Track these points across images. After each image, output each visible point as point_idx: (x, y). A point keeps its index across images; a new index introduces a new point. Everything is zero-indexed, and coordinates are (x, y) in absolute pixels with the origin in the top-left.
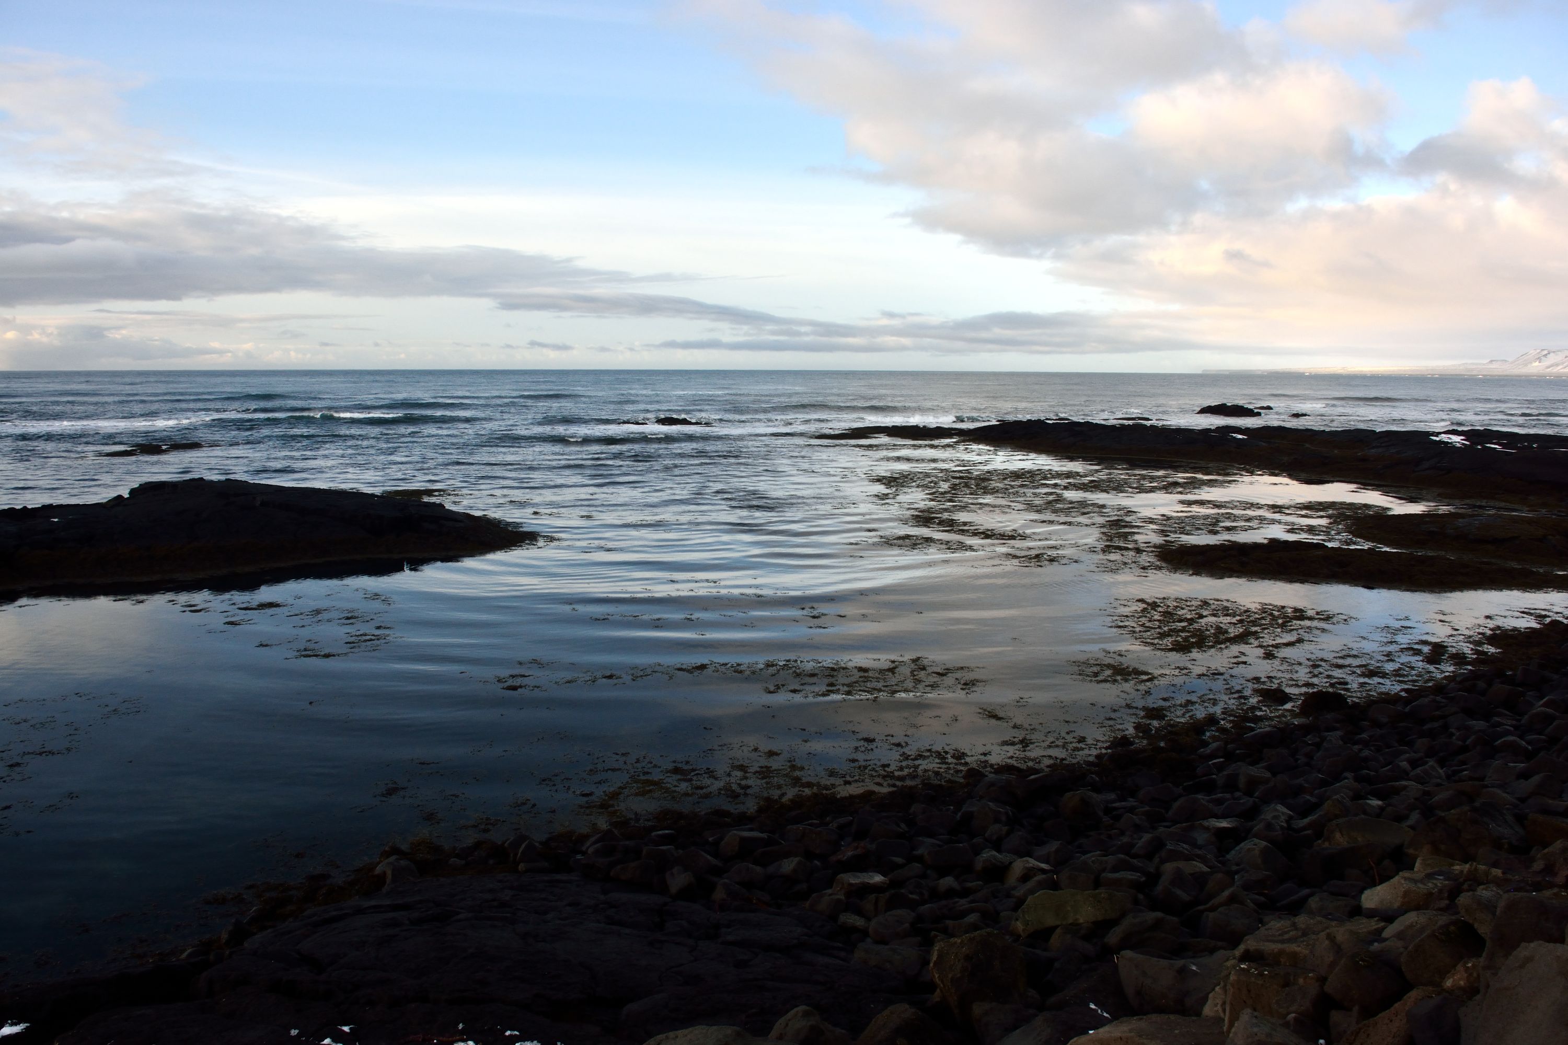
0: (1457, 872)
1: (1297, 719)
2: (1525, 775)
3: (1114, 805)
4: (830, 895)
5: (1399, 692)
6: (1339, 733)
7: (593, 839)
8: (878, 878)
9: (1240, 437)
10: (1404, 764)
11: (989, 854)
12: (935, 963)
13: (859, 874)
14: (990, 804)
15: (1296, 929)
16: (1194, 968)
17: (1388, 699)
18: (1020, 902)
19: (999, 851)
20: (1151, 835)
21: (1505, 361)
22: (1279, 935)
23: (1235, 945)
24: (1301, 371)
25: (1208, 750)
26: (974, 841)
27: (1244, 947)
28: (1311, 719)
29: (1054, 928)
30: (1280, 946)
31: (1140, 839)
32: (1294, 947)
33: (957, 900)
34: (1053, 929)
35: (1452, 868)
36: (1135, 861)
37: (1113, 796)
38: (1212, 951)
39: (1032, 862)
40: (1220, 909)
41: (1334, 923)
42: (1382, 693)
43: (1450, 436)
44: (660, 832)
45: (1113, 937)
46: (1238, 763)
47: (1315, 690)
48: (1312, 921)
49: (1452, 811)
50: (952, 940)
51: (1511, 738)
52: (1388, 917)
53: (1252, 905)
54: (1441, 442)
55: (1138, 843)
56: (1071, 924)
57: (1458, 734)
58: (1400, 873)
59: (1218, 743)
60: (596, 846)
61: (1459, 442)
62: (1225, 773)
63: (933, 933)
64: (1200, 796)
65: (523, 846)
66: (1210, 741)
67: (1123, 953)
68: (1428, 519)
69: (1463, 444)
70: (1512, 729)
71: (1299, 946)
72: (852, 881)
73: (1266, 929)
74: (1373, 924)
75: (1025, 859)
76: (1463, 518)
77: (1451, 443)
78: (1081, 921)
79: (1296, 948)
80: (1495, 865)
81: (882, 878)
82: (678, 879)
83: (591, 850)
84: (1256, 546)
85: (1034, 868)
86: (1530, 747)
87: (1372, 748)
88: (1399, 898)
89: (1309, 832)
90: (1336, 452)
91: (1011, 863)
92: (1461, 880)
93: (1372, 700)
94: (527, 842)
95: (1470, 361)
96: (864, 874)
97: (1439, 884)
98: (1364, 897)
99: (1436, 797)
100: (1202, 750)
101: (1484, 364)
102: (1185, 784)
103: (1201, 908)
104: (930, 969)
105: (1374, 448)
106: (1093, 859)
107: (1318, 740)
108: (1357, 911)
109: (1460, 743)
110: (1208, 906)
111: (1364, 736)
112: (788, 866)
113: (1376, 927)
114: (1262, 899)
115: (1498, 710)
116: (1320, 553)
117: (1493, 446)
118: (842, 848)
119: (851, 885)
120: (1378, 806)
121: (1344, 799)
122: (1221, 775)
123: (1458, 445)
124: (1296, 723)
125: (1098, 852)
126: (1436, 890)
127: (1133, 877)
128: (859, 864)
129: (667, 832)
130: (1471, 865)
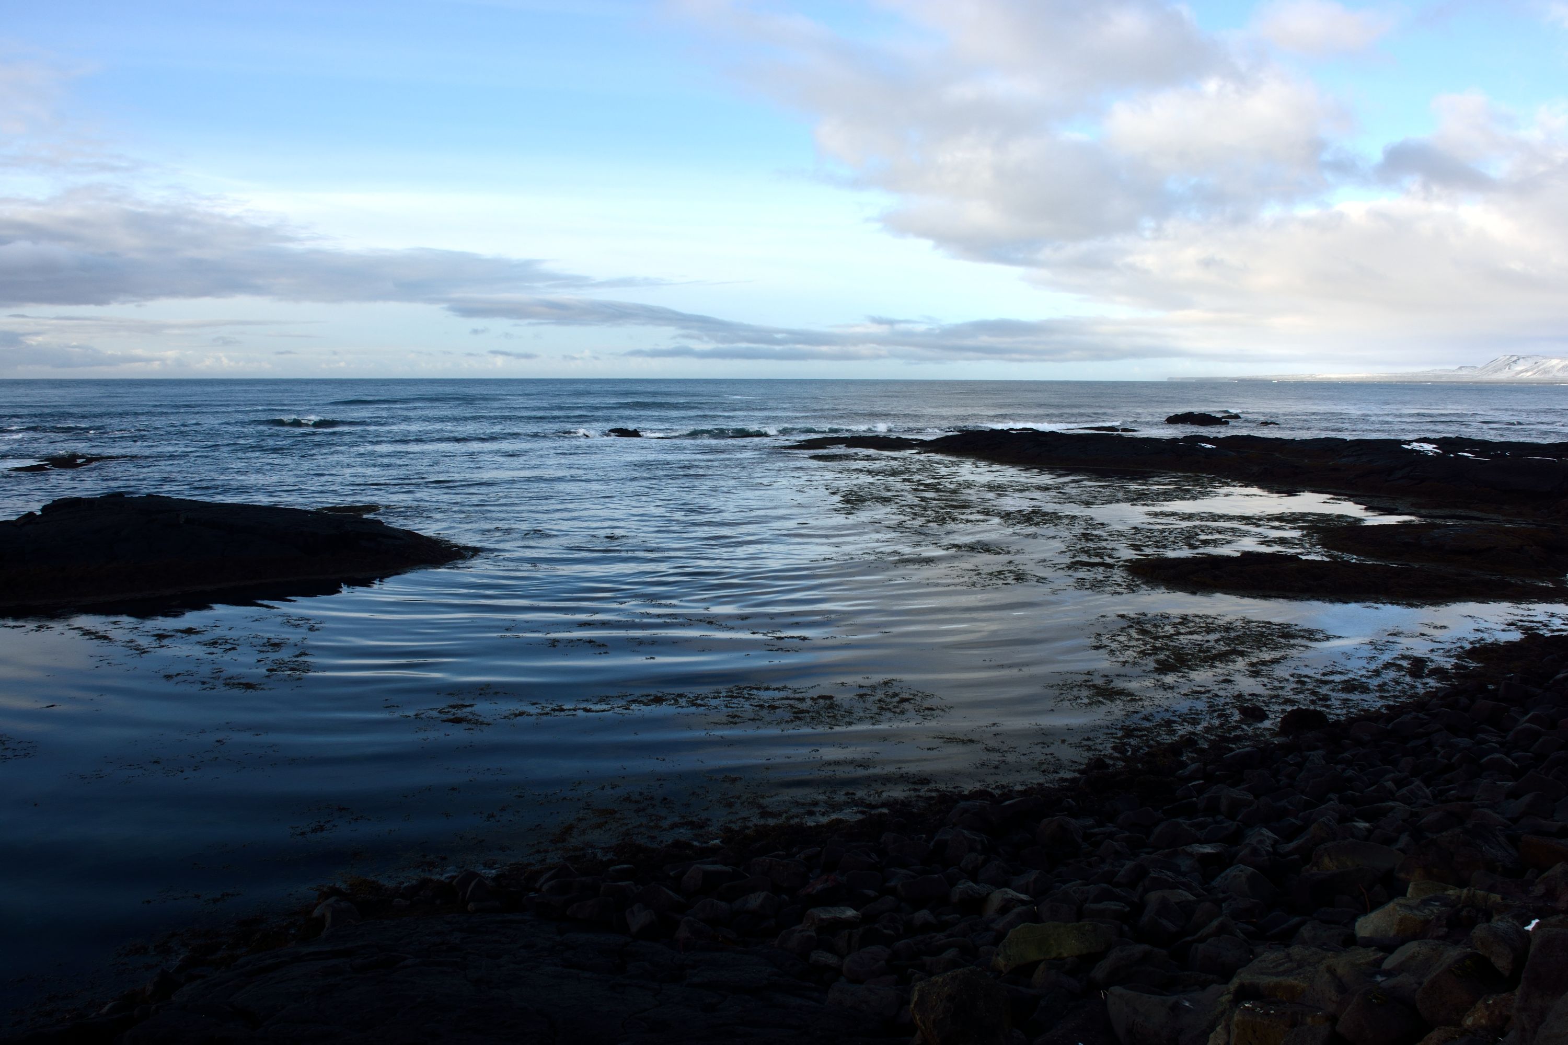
0: (1453, 898)
1: (1277, 738)
2: (1514, 795)
3: (1092, 831)
4: (801, 931)
5: (1379, 708)
6: (1321, 752)
7: (547, 875)
8: (850, 913)
9: (1209, 446)
10: (1390, 784)
11: (965, 886)
12: (916, 1004)
13: (830, 909)
14: (965, 831)
15: (1291, 961)
16: (1187, 1004)
17: (1369, 717)
18: (1000, 937)
19: (976, 882)
20: (1134, 863)
21: (1475, 367)
22: (1274, 967)
23: (1227, 979)
24: (1269, 378)
25: (1187, 772)
26: (948, 871)
27: (1238, 981)
28: (1291, 737)
29: (1038, 963)
30: (1275, 979)
31: (1122, 866)
32: (1291, 980)
33: (934, 934)
34: (1036, 964)
35: (1446, 893)
36: (1118, 890)
37: (1090, 822)
38: (1204, 986)
39: (1011, 893)
40: (1209, 941)
41: (1330, 954)
42: (1363, 710)
43: (1422, 444)
44: (618, 867)
45: (1099, 972)
46: (1219, 785)
47: (1295, 708)
48: (1306, 952)
49: (1444, 834)
50: (934, 978)
51: (1496, 755)
52: (1388, 947)
53: (1241, 935)
54: (1412, 451)
55: (1119, 871)
56: (1054, 959)
57: (1443, 751)
58: (1395, 899)
59: (1197, 764)
60: (550, 883)
61: (1431, 451)
62: (1206, 796)
63: (910, 970)
64: (1180, 820)
65: (473, 884)
66: (1189, 762)
67: (1112, 989)
68: (1403, 530)
69: (1435, 453)
70: (1498, 746)
71: (1296, 979)
72: (823, 916)
73: (1259, 962)
74: (1371, 954)
75: (1003, 889)
76: (1438, 528)
77: (1423, 452)
78: (1065, 955)
79: (1292, 981)
80: (1492, 889)
81: (855, 912)
82: (639, 918)
83: (545, 888)
84: (1228, 559)
85: (1013, 899)
86: (1516, 765)
87: (1356, 768)
88: (1395, 926)
89: (1296, 857)
90: (1306, 461)
91: (988, 894)
92: (1460, 906)
93: (1352, 718)
94: (477, 879)
95: (1438, 368)
96: (835, 908)
97: (1435, 911)
98: (1357, 924)
99: (1425, 819)
100: (1181, 772)
101: (1454, 371)
102: (1164, 808)
103: (1189, 939)
104: (910, 1010)
105: (1344, 457)
106: (1074, 888)
107: (1300, 759)
108: (1351, 941)
109: (1446, 761)
110: (1196, 937)
111: (1347, 755)
112: (755, 900)
113: (1375, 957)
114: (1251, 928)
115: (1482, 726)
116: (1294, 565)
117: (1465, 454)
118: (811, 881)
119: (822, 920)
120: (1365, 828)
121: (1330, 821)
122: (1201, 797)
123: (1430, 454)
124: (1276, 742)
125: (1079, 882)
126: (1433, 917)
127: (1118, 907)
128: (830, 898)
129: (625, 866)
130: (1468, 890)
